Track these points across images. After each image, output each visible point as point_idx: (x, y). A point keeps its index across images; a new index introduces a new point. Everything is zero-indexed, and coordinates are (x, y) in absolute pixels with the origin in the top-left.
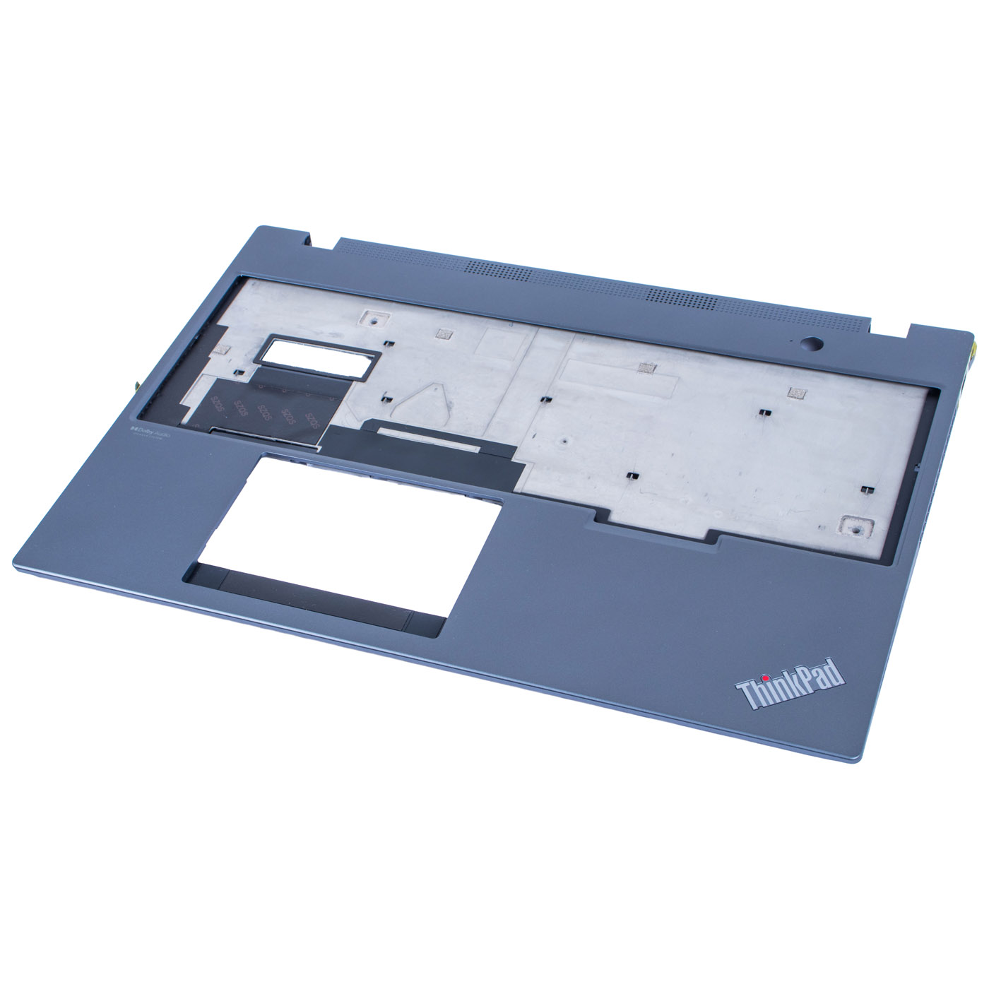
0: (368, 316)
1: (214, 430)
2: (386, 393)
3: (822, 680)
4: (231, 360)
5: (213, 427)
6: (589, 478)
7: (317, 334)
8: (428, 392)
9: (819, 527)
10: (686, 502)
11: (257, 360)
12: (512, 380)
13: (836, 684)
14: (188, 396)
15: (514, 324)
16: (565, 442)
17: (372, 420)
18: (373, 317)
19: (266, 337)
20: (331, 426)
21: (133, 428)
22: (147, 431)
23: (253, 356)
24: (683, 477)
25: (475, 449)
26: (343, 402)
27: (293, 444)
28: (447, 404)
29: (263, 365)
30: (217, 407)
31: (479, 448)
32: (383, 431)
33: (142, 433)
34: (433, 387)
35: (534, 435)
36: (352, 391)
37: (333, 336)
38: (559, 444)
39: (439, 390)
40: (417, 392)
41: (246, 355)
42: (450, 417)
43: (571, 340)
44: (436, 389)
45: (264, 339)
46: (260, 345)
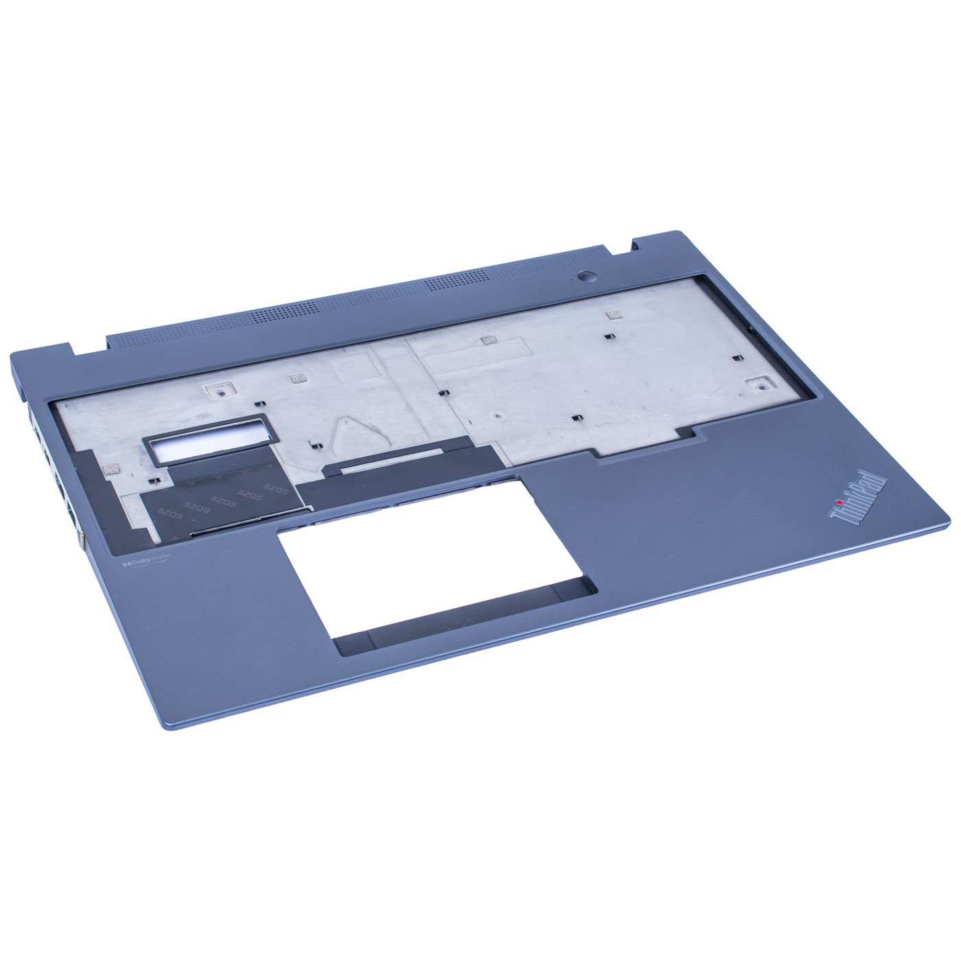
1: (193, 536)
2: (309, 442)
3: (871, 486)
4: (132, 475)
5: (191, 534)
6: (549, 433)
7: (185, 422)
8: (342, 427)
9: (740, 395)
11: (157, 464)
12: (399, 390)
13: (883, 484)
14: (131, 519)
15: (346, 349)
16: (497, 416)
17: (326, 466)
18: (216, 389)
19: (142, 444)
20: (296, 486)
21: (125, 565)
22: (143, 560)
23: (150, 463)
24: (613, 403)
25: (438, 451)
26: (282, 464)
27: (281, 515)
28: (371, 430)
29: (168, 466)
30: (173, 516)
31: (440, 449)
32: (345, 471)
33: (139, 564)
34: (342, 421)
35: (470, 421)
36: (278, 452)
37: (203, 418)
38: (496, 419)
39: (350, 421)
40: (334, 430)
41: (141, 465)
42: (387, 438)
43: (406, 343)
44: (346, 422)
45: (140, 446)
46: (144, 452)
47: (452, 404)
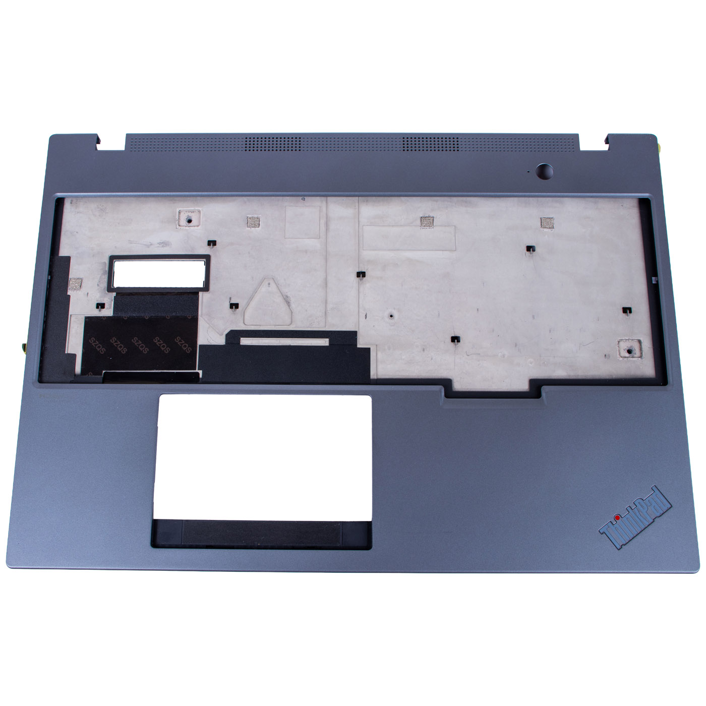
0: (182, 214)
2: (230, 298)
4: (88, 293)
6: (424, 350)
7: (148, 246)
8: (264, 289)
9: (605, 356)
10: (504, 356)
11: (110, 288)
12: (326, 260)
14: (68, 343)
15: (307, 199)
16: (391, 316)
17: (231, 331)
18: (187, 215)
19: (107, 261)
20: (200, 345)
23: (105, 285)
24: (493, 331)
25: (324, 342)
26: (200, 318)
28: (284, 299)
29: (117, 292)
30: (98, 349)
31: (327, 340)
32: (245, 341)
34: (266, 283)
35: (366, 315)
36: (202, 303)
37: (163, 247)
38: (388, 319)
39: (273, 284)
40: (255, 292)
41: (98, 285)
42: (292, 313)
43: (357, 204)
44: (269, 284)
45: (105, 263)
46: (106, 271)
47: (361, 289)
